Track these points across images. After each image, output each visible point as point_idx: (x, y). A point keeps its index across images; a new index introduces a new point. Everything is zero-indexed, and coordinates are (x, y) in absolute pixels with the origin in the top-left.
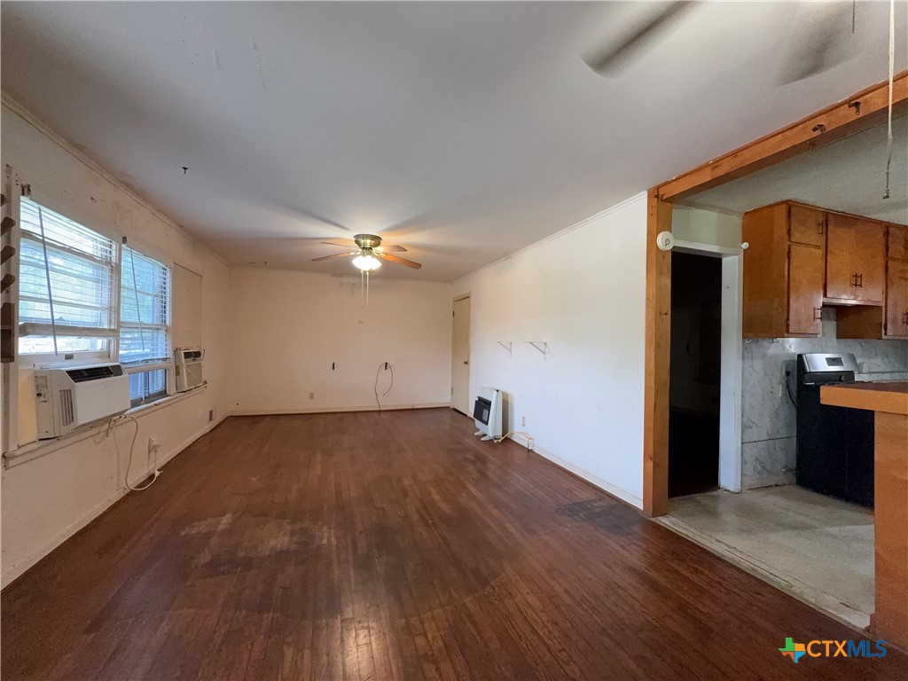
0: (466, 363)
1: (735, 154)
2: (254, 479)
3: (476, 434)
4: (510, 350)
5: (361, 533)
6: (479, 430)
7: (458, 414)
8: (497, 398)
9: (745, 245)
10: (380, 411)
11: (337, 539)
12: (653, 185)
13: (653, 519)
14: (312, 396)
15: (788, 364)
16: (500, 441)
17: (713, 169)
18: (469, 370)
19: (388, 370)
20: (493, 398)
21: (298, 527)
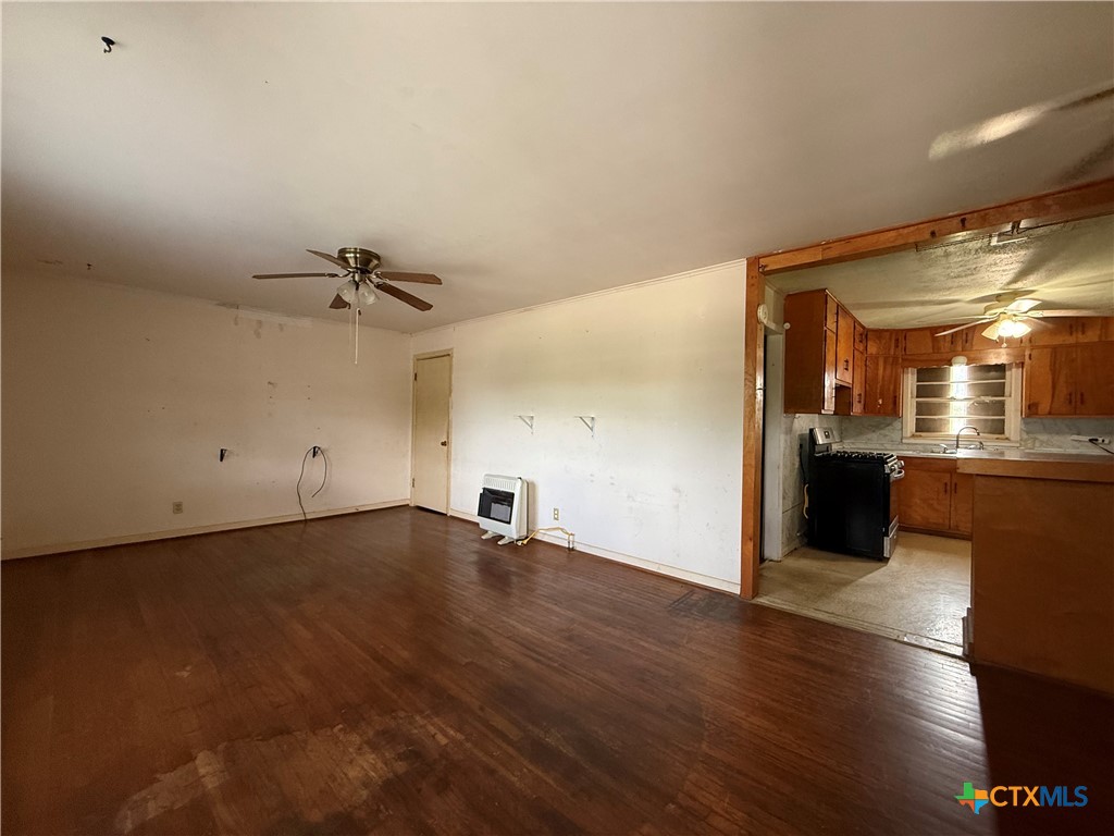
0: (444, 444)
1: (848, 239)
2: (185, 674)
3: (483, 537)
4: (531, 427)
5: (482, 709)
6: (486, 532)
7: (425, 513)
8: (522, 487)
9: (787, 326)
10: (306, 520)
11: (460, 730)
12: (754, 253)
13: (753, 602)
14: (178, 508)
15: (801, 437)
16: (525, 542)
17: (824, 250)
18: (448, 452)
19: (320, 457)
20: (516, 489)
21: (371, 733)
